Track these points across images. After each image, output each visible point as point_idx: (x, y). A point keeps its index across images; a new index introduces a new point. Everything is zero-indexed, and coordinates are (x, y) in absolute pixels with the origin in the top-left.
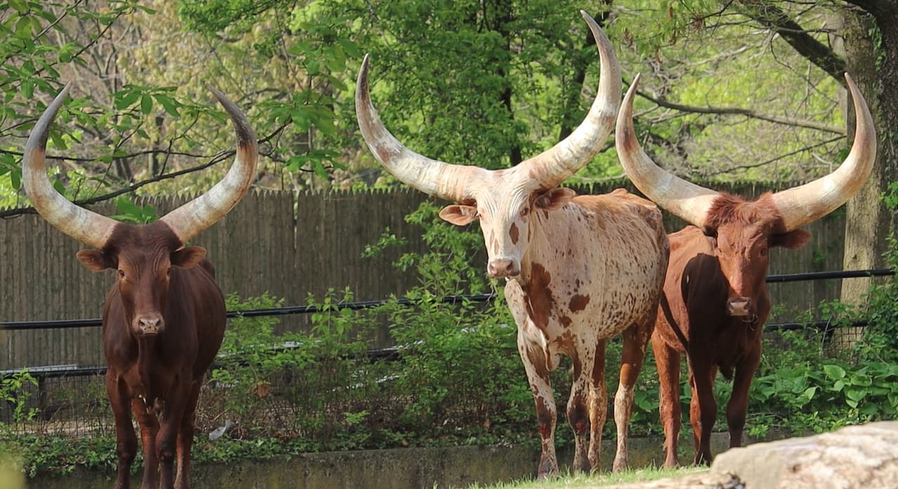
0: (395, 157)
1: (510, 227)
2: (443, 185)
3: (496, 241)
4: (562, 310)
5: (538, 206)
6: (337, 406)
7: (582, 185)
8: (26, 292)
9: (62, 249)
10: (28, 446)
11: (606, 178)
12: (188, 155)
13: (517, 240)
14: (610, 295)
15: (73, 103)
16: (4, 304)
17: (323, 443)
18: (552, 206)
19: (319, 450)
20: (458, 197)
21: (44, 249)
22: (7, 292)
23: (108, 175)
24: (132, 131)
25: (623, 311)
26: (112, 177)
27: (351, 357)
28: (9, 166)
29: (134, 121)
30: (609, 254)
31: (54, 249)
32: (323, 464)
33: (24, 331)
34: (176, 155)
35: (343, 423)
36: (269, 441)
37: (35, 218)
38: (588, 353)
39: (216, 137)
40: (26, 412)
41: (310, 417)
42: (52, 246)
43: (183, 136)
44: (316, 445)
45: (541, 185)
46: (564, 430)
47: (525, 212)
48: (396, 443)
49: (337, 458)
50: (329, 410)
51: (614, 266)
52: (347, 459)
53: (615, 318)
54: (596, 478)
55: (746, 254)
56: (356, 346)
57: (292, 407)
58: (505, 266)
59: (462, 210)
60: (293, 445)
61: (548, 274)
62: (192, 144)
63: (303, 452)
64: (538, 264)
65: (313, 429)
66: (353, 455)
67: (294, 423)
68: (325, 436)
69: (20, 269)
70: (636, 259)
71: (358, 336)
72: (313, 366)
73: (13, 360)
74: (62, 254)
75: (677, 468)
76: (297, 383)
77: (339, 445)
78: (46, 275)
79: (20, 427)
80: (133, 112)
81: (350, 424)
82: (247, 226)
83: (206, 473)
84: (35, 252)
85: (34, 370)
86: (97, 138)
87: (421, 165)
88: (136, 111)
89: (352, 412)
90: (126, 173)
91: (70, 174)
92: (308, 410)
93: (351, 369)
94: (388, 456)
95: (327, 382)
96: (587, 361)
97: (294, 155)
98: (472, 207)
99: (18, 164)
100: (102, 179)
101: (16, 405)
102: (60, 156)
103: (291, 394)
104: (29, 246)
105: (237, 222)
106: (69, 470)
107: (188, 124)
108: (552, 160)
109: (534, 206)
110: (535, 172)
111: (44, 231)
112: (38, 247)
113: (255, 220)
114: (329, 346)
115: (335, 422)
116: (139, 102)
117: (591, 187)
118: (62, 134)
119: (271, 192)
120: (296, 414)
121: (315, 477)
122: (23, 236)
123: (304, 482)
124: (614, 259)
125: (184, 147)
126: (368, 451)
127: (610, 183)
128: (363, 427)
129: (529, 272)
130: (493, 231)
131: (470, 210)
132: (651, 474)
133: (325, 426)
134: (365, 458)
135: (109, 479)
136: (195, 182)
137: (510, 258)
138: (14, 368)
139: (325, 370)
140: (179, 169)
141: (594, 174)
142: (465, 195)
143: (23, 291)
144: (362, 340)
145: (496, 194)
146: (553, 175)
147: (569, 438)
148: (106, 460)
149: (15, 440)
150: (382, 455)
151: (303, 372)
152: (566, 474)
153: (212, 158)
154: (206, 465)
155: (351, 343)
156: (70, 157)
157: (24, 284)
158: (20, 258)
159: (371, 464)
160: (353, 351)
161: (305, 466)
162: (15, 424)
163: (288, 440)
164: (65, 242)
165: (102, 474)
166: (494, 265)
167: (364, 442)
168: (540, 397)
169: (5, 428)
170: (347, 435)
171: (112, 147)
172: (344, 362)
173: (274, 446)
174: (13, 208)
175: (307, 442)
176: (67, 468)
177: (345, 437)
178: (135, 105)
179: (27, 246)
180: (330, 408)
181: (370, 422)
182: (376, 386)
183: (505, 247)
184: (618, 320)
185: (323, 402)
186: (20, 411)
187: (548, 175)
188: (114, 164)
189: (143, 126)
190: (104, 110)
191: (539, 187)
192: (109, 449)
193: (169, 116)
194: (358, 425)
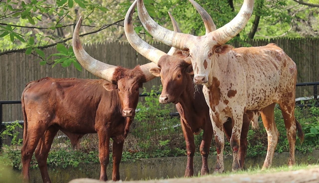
0: (153, 29)
1: (204, 62)
2: (175, 42)
3: (198, 67)
4: (224, 97)
5: (216, 52)
6: (156, 137)
7: (265, 39)
8: (17, 87)
9: (33, 68)
10: (18, 156)
11: (276, 36)
12: (89, 26)
13: (207, 67)
14: (251, 90)
15: (37, 3)
16: (7, 92)
17: (149, 154)
18: (222, 52)
19: (148, 157)
20: (181, 47)
21: (25, 68)
22: (8, 87)
23: (53, 35)
24: (64, 16)
25: (260, 97)
26: (55, 36)
27: (162, 116)
28: (9, 31)
29: (65, 11)
30: (248, 72)
31: (30, 68)
32: (150, 163)
33: (16, 105)
34: (84, 26)
35: (159, 145)
36: (126, 153)
37: (21, 55)
38: (238, 116)
39: (102, 18)
40: (17, 140)
41: (144, 142)
42: (28, 67)
43: (87, 18)
44: (146, 155)
45: (217, 43)
46: (257, 148)
47: (210, 55)
48: (182, 154)
49: (155, 161)
50: (152, 140)
51: (251, 78)
52: (160, 161)
53: (256, 100)
54: (271, 170)
55: (130, 90)
56: (164, 111)
57: (136, 138)
58: (201, 79)
59: (183, 53)
60: (136, 155)
61: (219, 81)
62: (91, 22)
63: (141, 158)
64: (215, 78)
65: (145, 148)
66: (163, 160)
67: (137, 145)
68: (150, 151)
69: (14, 77)
70: (264, 73)
71: (165, 107)
72: (145, 120)
73: (11, 118)
74: (33, 70)
75: (307, 165)
76: (138, 127)
77: (156, 155)
78: (26, 80)
79: (14, 147)
80: (65, 7)
81: (162, 146)
82: (115, 58)
83: (97, 167)
84: (21, 70)
85: (20, 122)
86: (48, 19)
87: (165, 33)
88: (66, 7)
89: (162, 140)
90: (61, 34)
91: (37, 35)
92: (143, 139)
93: (162, 121)
94: (178, 160)
95: (151, 127)
96: (238, 120)
97: (136, 26)
98: (187, 52)
99: (13, 30)
100: (51, 37)
101: (13, 137)
102: (32, 26)
103: (135, 132)
104: (18, 66)
105: (111, 56)
106: (36, 166)
107: (89, 12)
108: (223, 32)
109: (214, 52)
110: (215, 37)
111: (25, 60)
112: (22, 67)
113: (119, 55)
114: (152, 111)
115: (155, 145)
116: (67, 2)
117: (269, 40)
118: (32, 17)
119: (126, 43)
120: (138, 141)
121: (146, 169)
122: (16, 62)
123: (141, 171)
124: (251, 74)
125: (87, 22)
126: (169, 158)
127: (277, 38)
128: (167, 147)
129: (211, 81)
130: (196, 63)
131: (186, 53)
132: (296, 168)
133: (151, 147)
134: (168, 161)
135: (54, 170)
136: (92, 38)
137: (203, 75)
138: (12, 121)
139: (150, 122)
140: (85, 33)
141: (270, 34)
142: (184, 47)
143: (15, 87)
144: (167, 109)
145: (198, 47)
146: (223, 39)
147: (259, 152)
148: (53, 162)
149: (12, 153)
150: (176, 159)
151: (140, 123)
152: (258, 167)
153: (100, 28)
154: (97, 164)
155: (162, 110)
156: (36, 27)
157: (16, 84)
158: (14, 72)
159: (171, 164)
160: (163, 113)
161: (141, 164)
162: (12, 146)
163: (134, 153)
164: (34, 65)
165: (51, 168)
166: (196, 78)
167: (168, 154)
168: (216, 136)
169: (8, 148)
170: (160, 151)
171: (55, 23)
172: (159, 118)
173: (128, 156)
174: (11, 50)
175: (142, 154)
176: (35, 165)
177: (159, 152)
178: (65, 4)
179: (17, 66)
180: (153, 138)
181: (171, 145)
182: (173, 129)
183: (202, 71)
184: (258, 101)
185: (150, 136)
186: (14, 140)
187: (221, 39)
188: (56, 30)
189: (69, 13)
190: (52, 6)
191: (216, 44)
192: (54, 157)
193: (80, 8)
194: (165, 146)
